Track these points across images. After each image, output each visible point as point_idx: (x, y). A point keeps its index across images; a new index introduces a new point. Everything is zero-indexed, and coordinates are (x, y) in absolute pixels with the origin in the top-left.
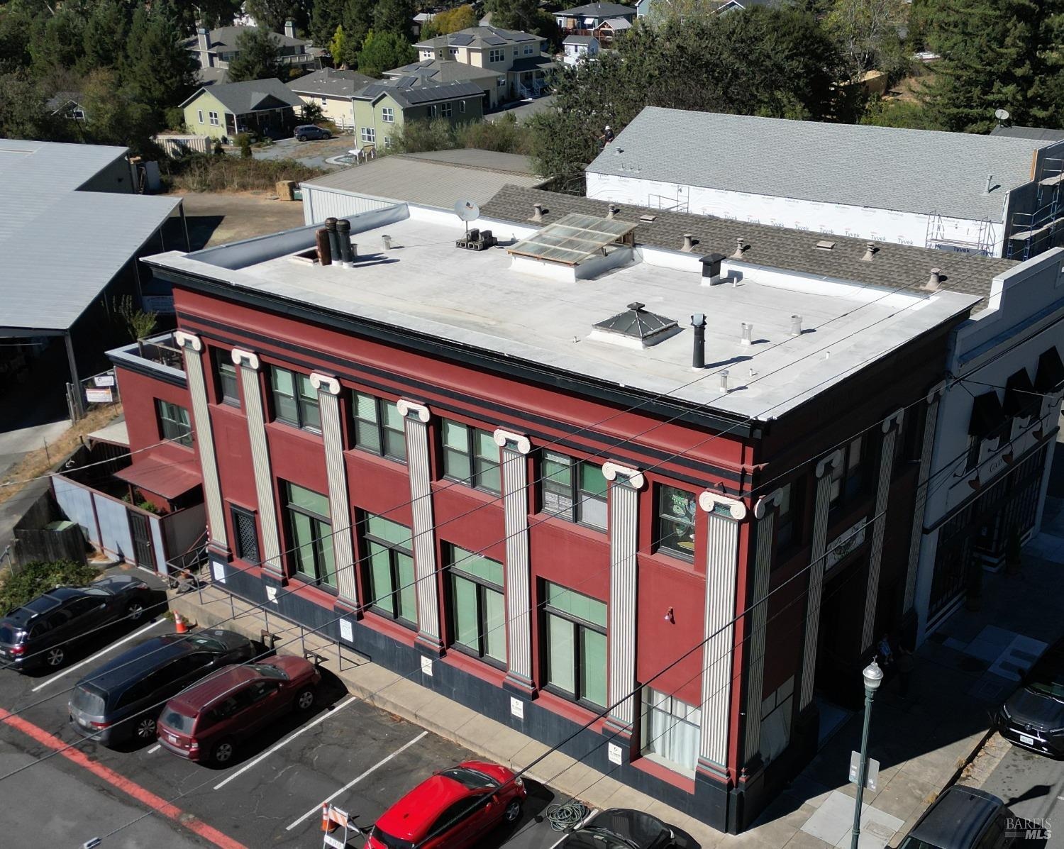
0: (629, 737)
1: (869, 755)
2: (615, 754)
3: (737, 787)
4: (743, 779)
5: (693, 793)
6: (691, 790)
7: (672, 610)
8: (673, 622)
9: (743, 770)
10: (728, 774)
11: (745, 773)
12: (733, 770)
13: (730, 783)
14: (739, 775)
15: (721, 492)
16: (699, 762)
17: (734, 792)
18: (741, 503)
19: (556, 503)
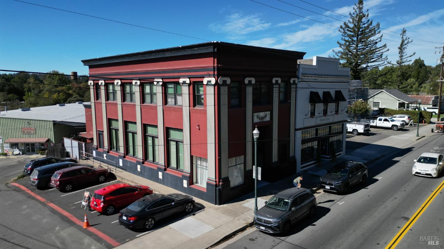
0: (189, 176)
1: (258, 166)
2: (185, 183)
3: (219, 187)
4: (221, 183)
5: (206, 192)
6: (205, 191)
7: (199, 125)
8: (199, 129)
9: (221, 180)
10: (216, 182)
11: (222, 182)
12: (217, 180)
13: (216, 185)
14: (219, 182)
15: (209, 77)
16: (208, 179)
17: (217, 188)
18: (214, 78)
19: (171, 101)
